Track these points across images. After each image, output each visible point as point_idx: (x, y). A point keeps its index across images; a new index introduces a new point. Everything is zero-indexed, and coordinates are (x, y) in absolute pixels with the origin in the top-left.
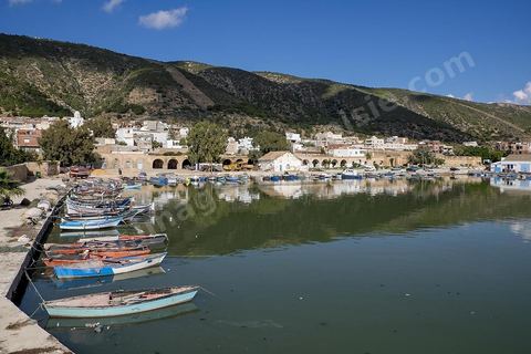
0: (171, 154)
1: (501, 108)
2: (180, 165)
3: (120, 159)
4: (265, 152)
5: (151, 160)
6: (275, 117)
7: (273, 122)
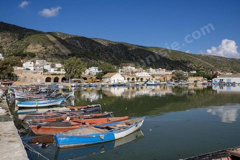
0: (55, 74)
1: (203, 57)
2: (60, 81)
3: (27, 77)
4: (105, 73)
5: (45, 78)
6: (101, 59)
7: (101, 62)
